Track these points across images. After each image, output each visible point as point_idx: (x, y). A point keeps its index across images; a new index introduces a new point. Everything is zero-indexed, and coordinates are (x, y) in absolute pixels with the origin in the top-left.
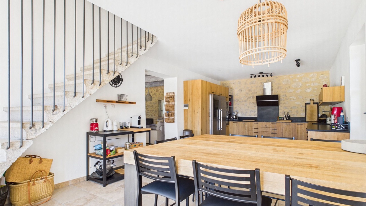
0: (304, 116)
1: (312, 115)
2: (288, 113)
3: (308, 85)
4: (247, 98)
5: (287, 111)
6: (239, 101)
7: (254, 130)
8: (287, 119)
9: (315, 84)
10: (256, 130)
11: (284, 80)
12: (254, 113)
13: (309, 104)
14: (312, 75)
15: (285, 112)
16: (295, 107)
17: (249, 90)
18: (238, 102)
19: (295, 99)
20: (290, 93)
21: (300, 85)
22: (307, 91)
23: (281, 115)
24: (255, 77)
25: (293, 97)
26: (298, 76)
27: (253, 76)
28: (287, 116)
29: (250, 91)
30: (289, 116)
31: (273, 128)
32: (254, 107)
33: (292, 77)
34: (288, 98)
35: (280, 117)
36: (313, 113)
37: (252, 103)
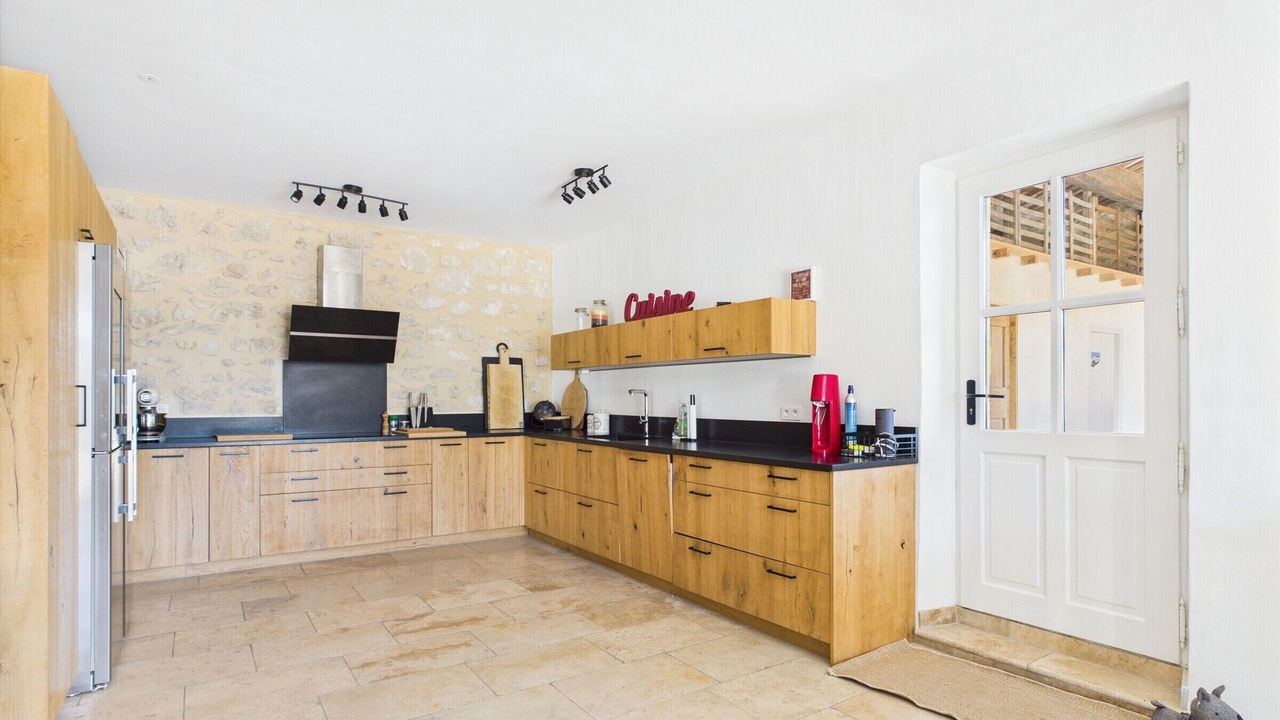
0: (479, 410)
1: (506, 403)
2: (423, 397)
3: (491, 287)
4: (218, 313)
5: (417, 387)
6: (161, 326)
7: (290, 487)
8: (423, 425)
9: (511, 288)
10: (305, 486)
11: (408, 251)
12: (260, 396)
13: (496, 361)
14: (503, 252)
15: (410, 394)
16: (449, 371)
17: (229, 268)
18: (154, 330)
19: (447, 336)
20: (427, 311)
21: (467, 283)
22: (486, 311)
23: (395, 407)
24: (319, 200)
25: (441, 330)
26: (461, 246)
27: (310, 194)
28: (423, 409)
29: (237, 276)
30: (430, 410)
31: (392, 470)
32: (263, 362)
33: (438, 245)
34: (423, 332)
35: (390, 412)
36: (511, 398)
37: (252, 340)
